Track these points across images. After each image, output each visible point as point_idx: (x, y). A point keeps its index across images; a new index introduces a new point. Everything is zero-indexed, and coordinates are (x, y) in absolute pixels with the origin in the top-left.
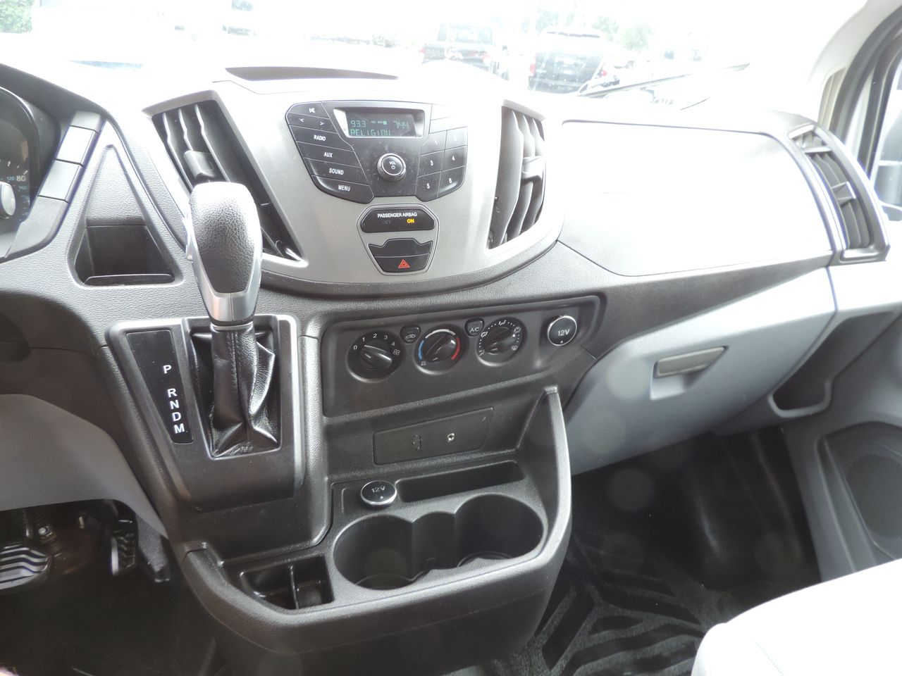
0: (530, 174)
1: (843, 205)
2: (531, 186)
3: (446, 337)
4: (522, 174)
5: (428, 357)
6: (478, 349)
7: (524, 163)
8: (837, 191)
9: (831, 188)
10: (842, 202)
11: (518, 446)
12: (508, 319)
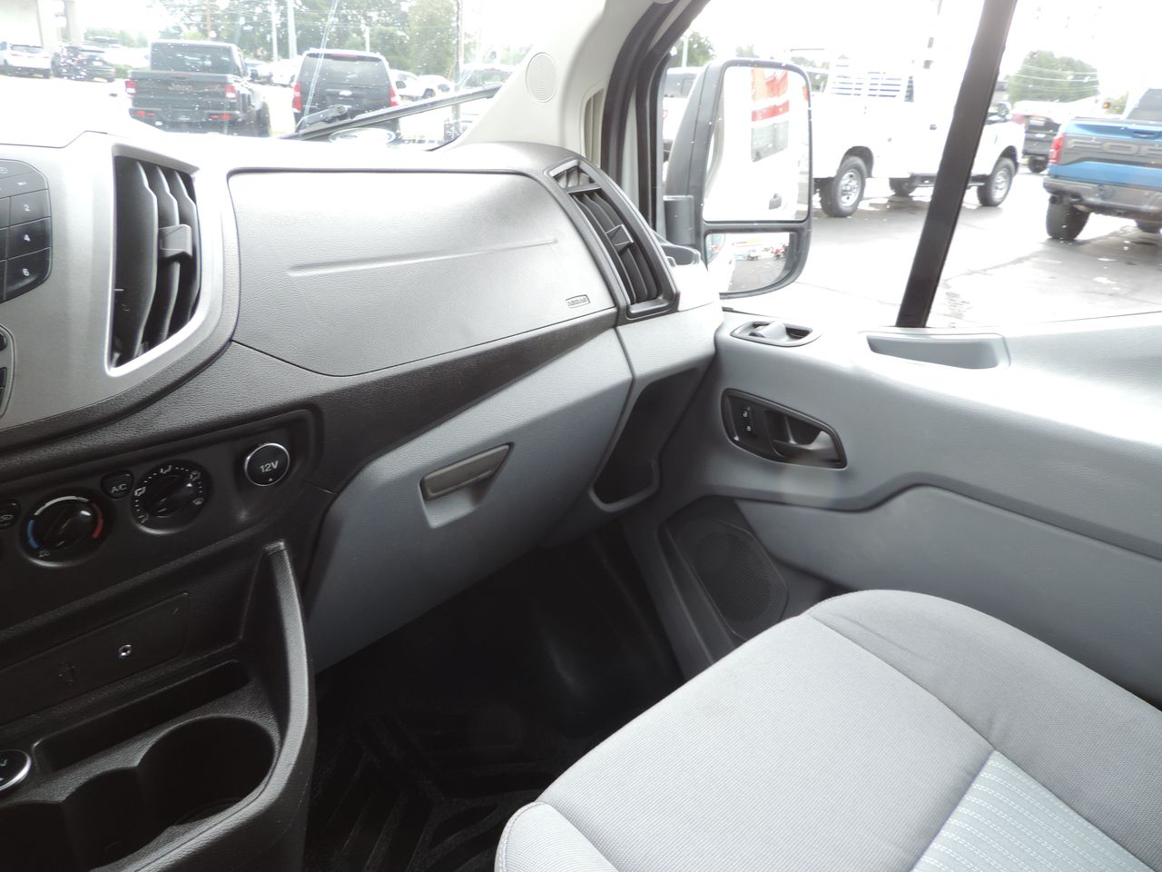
0: (172, 250)
1: (622, 252)
2: (177, 268)
3: (73, 507)
4: (160, 252)
5: (48, 544)
6: (136, 515)
7: (161, 236)
8: (612, 236)
9: (605, 233)
10: (620, 248)
11: (241, 637)
12: (175, 464)
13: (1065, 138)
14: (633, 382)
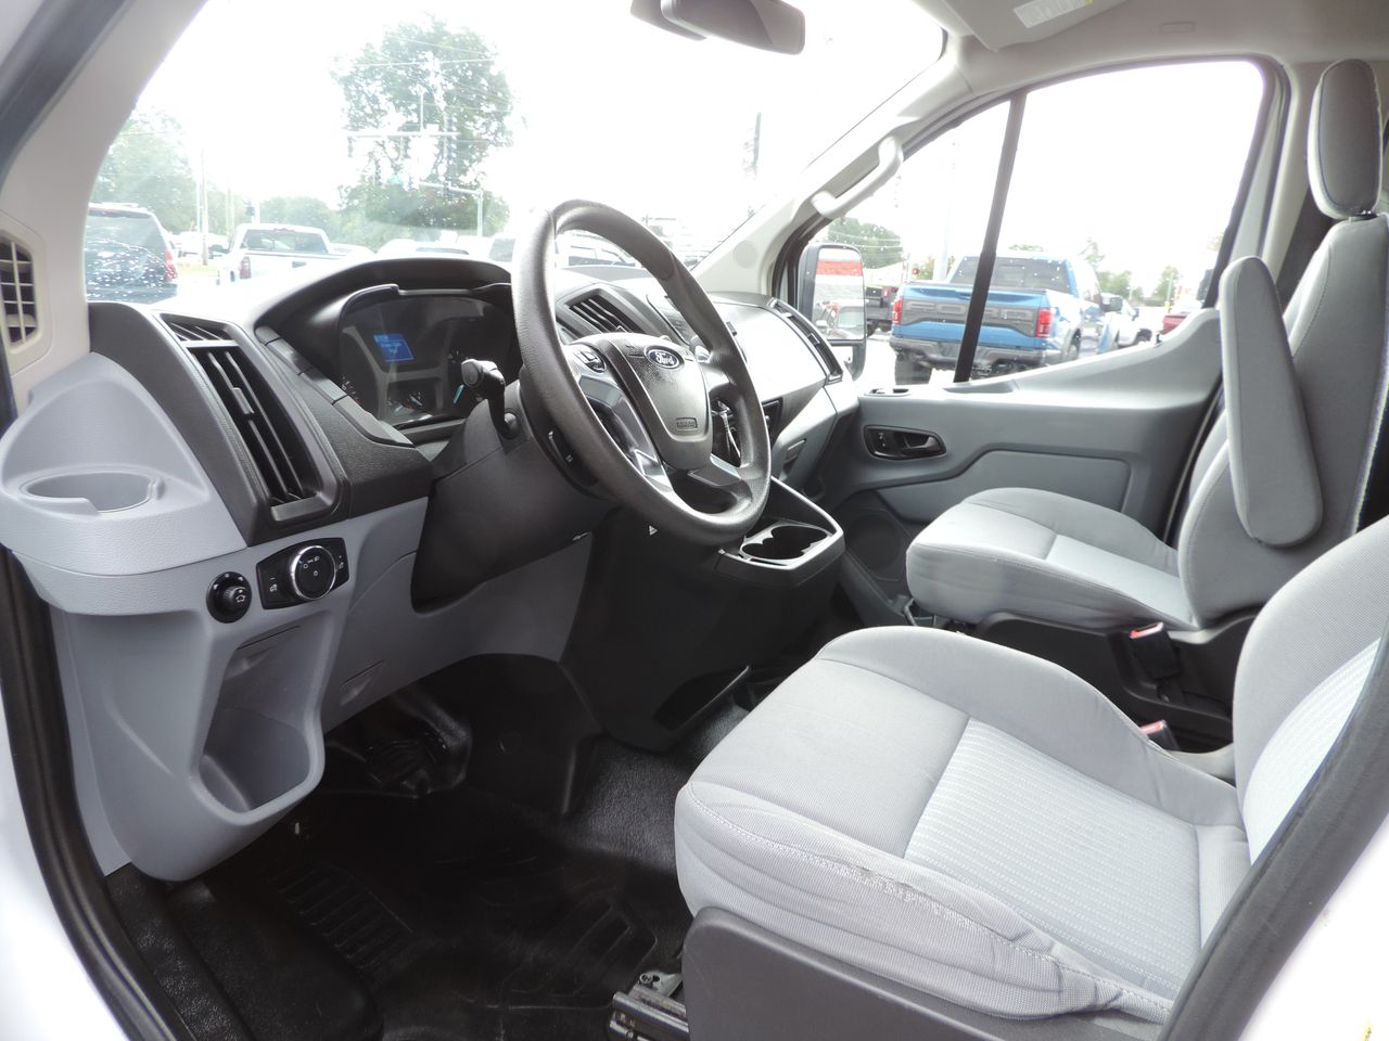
13: (902, 301)
14: (837, 414)
